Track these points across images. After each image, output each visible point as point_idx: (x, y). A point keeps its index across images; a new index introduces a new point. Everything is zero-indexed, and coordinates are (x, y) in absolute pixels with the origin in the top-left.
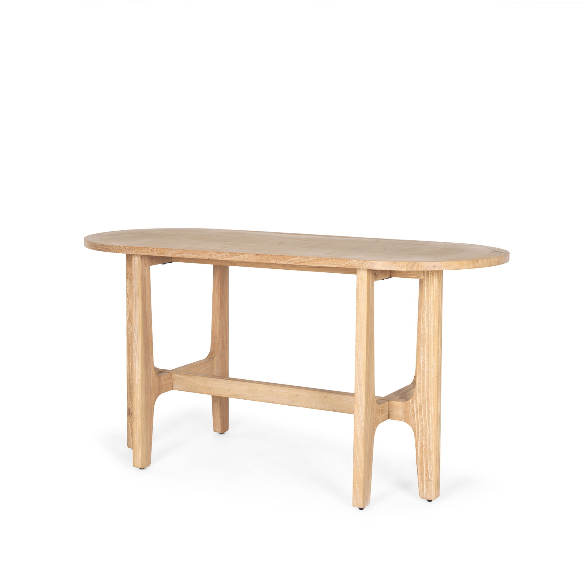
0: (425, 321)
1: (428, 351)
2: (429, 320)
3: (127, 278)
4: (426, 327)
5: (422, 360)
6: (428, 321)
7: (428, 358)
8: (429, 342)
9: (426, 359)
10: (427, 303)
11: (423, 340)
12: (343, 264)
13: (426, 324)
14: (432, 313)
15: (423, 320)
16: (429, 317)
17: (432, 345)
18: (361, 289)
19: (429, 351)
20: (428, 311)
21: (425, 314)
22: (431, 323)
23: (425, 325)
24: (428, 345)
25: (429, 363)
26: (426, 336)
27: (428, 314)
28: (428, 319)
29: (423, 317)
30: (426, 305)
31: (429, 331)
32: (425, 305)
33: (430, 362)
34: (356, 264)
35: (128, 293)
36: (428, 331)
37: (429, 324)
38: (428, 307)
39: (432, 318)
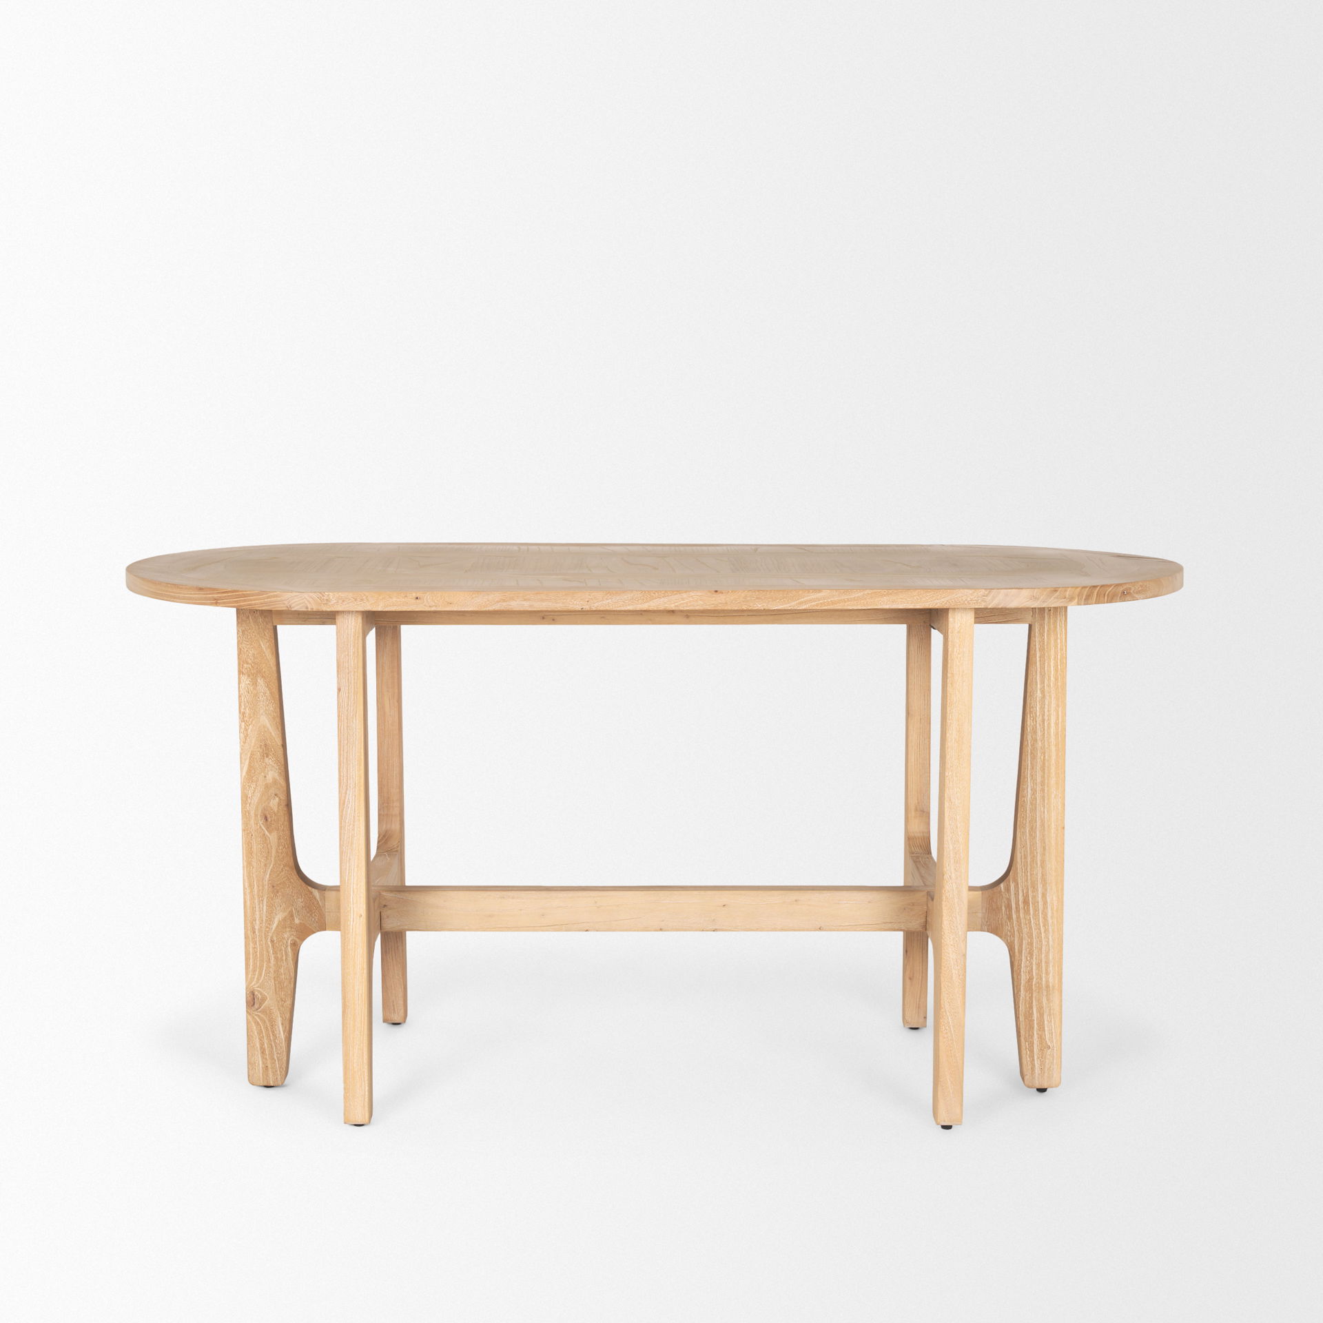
0: (1036, 713)
1: (1043, 777)
2: (1046, 710)
3: (240, 672)
4: (1038, 725)
5: (1029, 796)
6: (1044, 712)
7: (1043, 790)
8: (1046, 757)
9: (1038, 795)
10: (1041, 674)
11: (1031, 753)
13: (1039, 720)
14: (1053, 696)
15: (1031, 712)
16: (1047, 703)
17: (1053, 762)
19: (1046, 776)
20: (1043, 692)
21: (1036, 698)
22: (1049, 716)
23: (1036, 722)
24: (1044, 764)
25: (1046, 801)
26: (1039, 744)
27: (1044, 697)
28: (1042, 708)
29: (1030, 704)
30: (1038, 678)
31: (1046, 732)
32: (1036, 679)
33: (1048, 799)
35: (245, 709)
36: (1044, 734)
37: (1046, 718)
38: (1042, 682)
39: (1053, 705)
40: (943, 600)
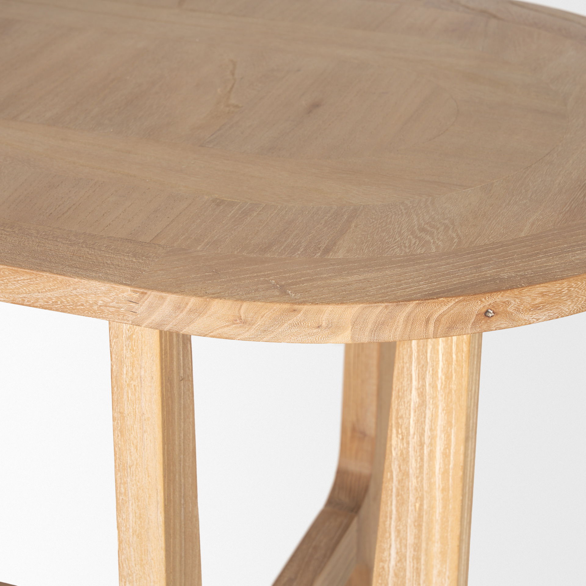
0: (408, 429)
1: (418, 537)
2: (427, 428)
4: (410, 449)
5: (393, 563)
6: (423, 429)
7: (417, 559)
8: (425, 507)
9: (409, 564)
10: (419, 363)
11: (398, 495)
12: (40, 296)
13: (413, 441)
14: (441, 405)
15: (398, 426)
16: (428, 414)
17: (437, 516)
18: (132, 379)
19: (423, 537)
20: (422, 394)
21: (409, 402)
22: (433, 438)
23: (408, 443)
24: (420, 516)
25: (422, 577)
26: (413, 482)
27: (423, 404)
28: (420, 422)
29: (398, 411)
30: (414, 368)
31: (426, 465)
32: (409, 369)
33: (426, 575)
34: (100, 302)
36: (421, 467)
37: (427, 441)
38: (422, 377)
39: (441, 421)
40: (49, 294)
